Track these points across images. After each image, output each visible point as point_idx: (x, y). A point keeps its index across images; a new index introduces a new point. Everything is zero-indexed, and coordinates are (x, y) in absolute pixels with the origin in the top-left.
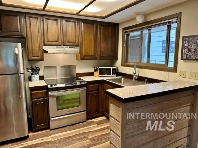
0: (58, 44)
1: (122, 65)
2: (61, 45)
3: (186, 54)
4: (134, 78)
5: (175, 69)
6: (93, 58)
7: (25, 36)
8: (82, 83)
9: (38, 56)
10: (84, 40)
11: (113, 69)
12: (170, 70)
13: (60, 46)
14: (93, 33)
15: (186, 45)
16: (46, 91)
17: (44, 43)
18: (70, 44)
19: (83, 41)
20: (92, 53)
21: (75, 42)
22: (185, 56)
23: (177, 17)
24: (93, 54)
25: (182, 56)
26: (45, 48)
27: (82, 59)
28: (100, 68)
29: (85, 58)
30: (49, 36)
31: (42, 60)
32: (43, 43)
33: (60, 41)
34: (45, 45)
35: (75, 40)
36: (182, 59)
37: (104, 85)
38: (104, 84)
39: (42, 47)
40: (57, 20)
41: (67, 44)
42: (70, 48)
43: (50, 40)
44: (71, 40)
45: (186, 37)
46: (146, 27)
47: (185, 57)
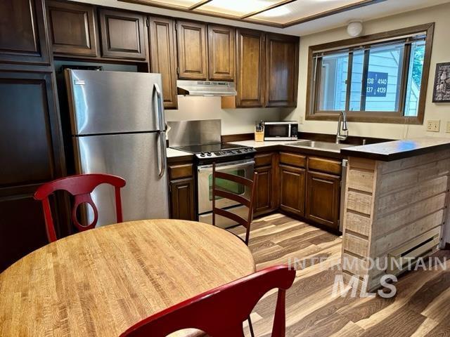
0: (202, 77)
1: (308, 118)
2: (204, 80)
3: (443, 93)
4: (338, 140)
5: (420, 119)
6: (256, 104)
7: (147, 61)
8: (249, 151)
9: (169, 101)
10: (243, 70)
11: (292, 125)
12: (411, 121)
13: (204, 82)
14: (258, 57)
15: (443, 77)
16: (192, 164)
17: (178, 74)
18: (220, 76)
19: (241, 71)
20: (254, 95)
21: (229, 74)
22: (440, 95)
23: (426, 30)
24: (256, 97)
25: (434, 97)
26: (181, 84)
27: (238, 107)
28: (266, 123)
29: (244, 104)
30: (187, 61)
31: (175, 108)
32: (177, 76)
33: (204, 71)
34: (179, 79)
35: (228, 69)
36: (434, 101)
37: (280, 155)
38: (280, 153)
39: (176, 83)
40: (199, 29)
41: (216, 76)
42: (219, 84)
43: (189, 68)
44: (222, 70)
45: (444, 64)
46: (363, 46)
47: (439, 97)
